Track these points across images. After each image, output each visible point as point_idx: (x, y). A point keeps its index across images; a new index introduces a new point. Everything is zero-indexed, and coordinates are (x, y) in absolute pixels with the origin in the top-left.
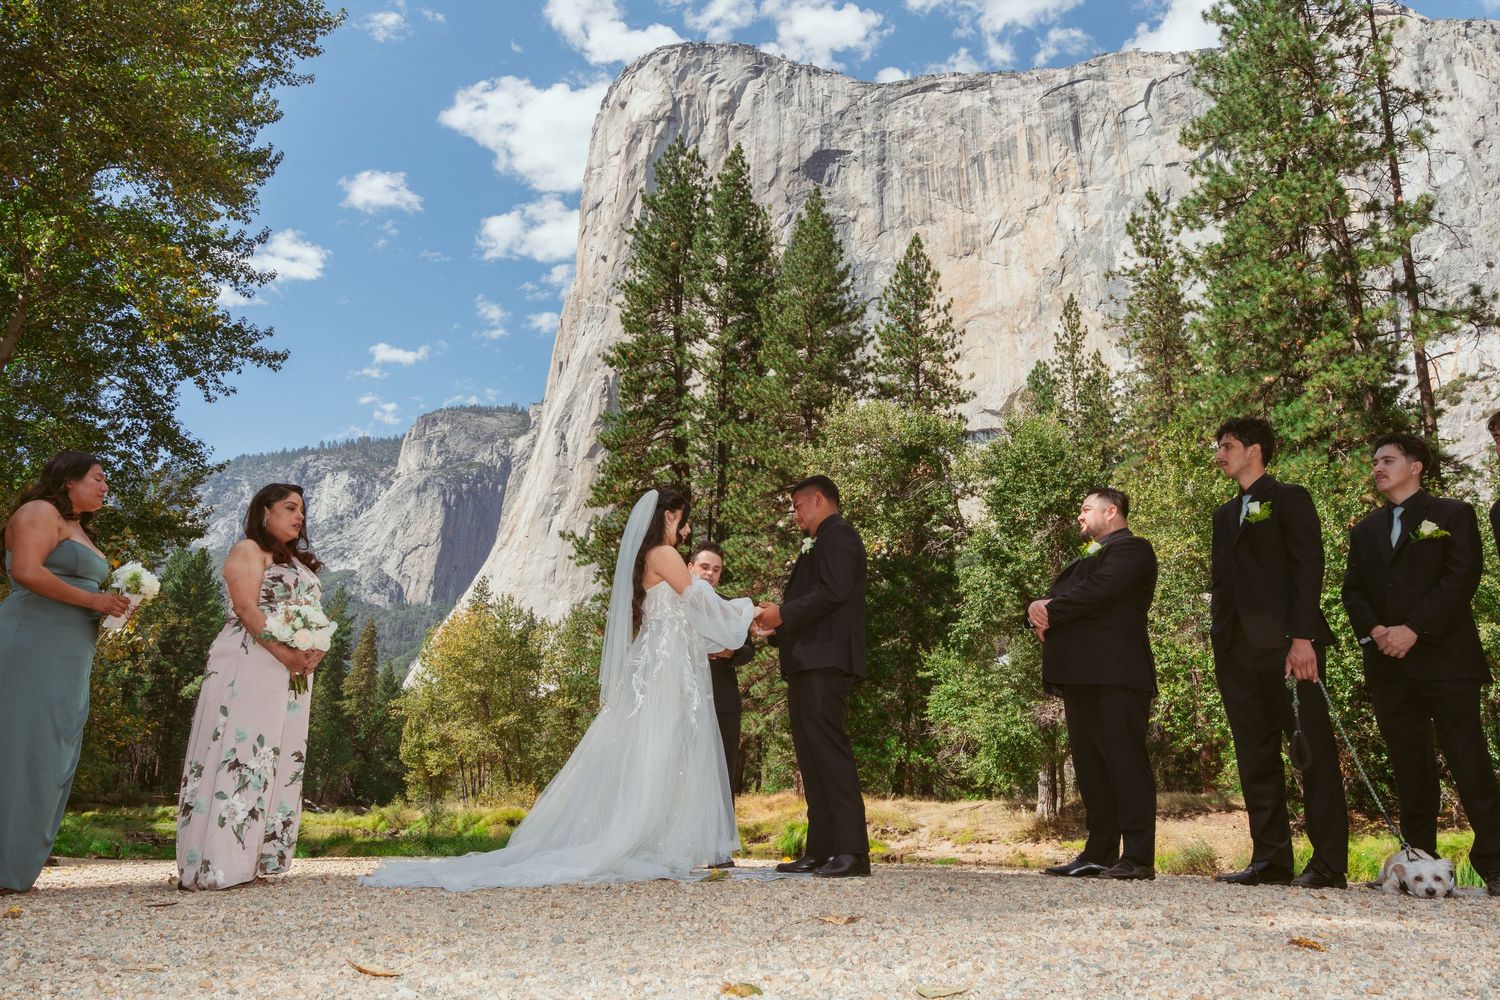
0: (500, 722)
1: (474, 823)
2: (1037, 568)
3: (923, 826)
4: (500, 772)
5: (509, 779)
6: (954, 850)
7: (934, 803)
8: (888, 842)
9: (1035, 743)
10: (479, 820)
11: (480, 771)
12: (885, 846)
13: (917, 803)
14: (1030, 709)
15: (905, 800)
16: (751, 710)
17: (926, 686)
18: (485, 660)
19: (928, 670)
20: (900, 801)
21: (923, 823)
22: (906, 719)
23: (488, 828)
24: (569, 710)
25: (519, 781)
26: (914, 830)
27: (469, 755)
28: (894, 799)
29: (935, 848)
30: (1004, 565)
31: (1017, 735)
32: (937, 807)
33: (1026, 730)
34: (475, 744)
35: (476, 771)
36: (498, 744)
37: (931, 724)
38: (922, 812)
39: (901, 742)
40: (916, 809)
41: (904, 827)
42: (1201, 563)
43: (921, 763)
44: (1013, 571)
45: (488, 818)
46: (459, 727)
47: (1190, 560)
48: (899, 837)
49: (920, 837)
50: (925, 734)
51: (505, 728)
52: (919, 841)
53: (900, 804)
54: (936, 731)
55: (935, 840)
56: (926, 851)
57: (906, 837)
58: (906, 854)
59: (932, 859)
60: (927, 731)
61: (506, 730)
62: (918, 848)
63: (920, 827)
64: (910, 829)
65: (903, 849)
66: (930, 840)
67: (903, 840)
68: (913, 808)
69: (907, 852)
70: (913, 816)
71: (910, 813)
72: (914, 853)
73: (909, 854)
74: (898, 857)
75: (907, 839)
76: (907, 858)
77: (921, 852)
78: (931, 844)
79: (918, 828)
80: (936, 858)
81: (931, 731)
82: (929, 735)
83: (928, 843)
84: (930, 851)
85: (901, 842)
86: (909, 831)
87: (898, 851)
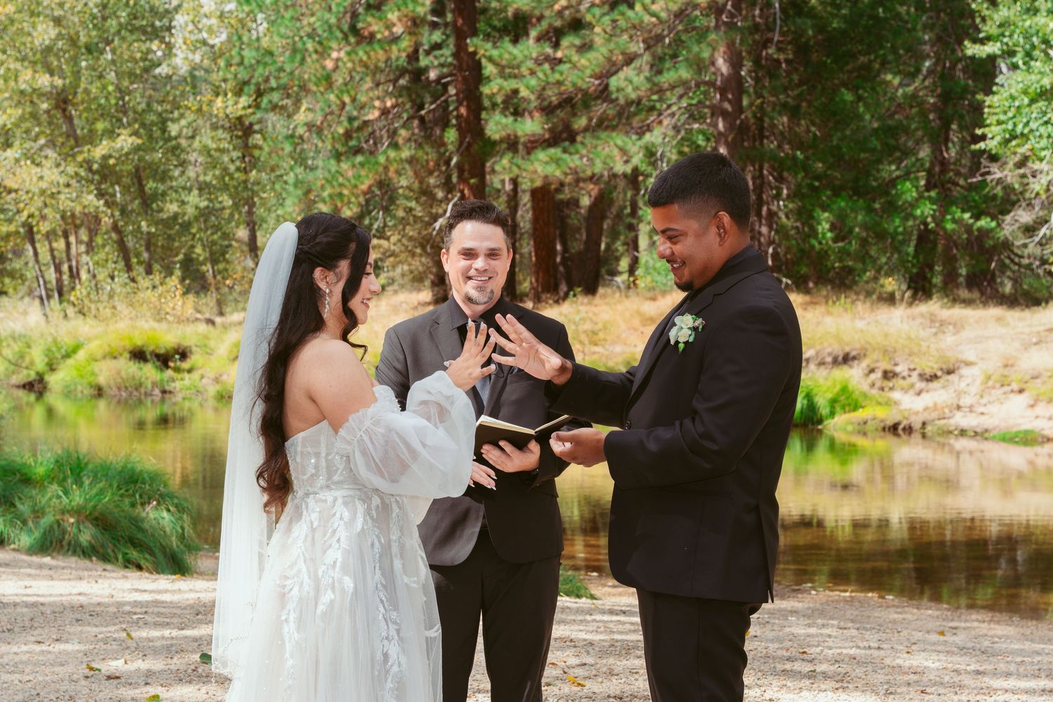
0: (99, 151)
1: (67, 356)
3: (968, 364)
4: (108, 252)
5: (129, 268)
6: (1030, 413)
7: (995, 311)
8: (896, 395)
10: (75, 350)
11: (68, 245)
12: (888, 403)
13: (958, 312)
15: (934, 307)
16: (614, 128)
17: (985, 73)
18: (58, 21)
19: (989, 38)
20: (924, 308)
21: (970, 356)
22: (939, 139)
23: (96, 367)
24: (240, 119)
25: (149, 271)
26: (950, 372)
27: (44, 217)
28: (910, 304)
29: (992, 409)
34: (53, 195)
35: (60, 245)
36: (101, 195)
37: (994, 158)
38: (967, 334)
39: (928, 187)
40: (958, 326)
41: (930, 366)
43: (969, 229)
45: (94, 347)
46: (17, 161)
48: (920, 385)
49: (963, 385)
50: (980, 178)
51: (112, 161)
52: (959, 394)
53: (922, 315)
54: (1002, 172)
55: (993, 391)
56: (973, 415)
57: (935, 385)
58: (933, 421)
59: (986, 431)
60: (983, 170)
61: (115, 165)
62: (959, 407)
63: (962, 365)
64: (942, 369)
65: (926, 409)
66: (983, 391)
67: (927, 391)
68: (950, 324)
69: (934, 415)
70: (949, 340)
71: (944, 332)
72: (949, 418)
73: (939, 419)
74: (917, 426)
75: (935, 390)
76: (935, 428)
77: (964, 416)
78: (984, 401)
79: (958, 368)
80: (994, 429)
81: (992, 169)
82: (989, 178)
83: (978, 397)
84: (982, 414)
85: (924, 395)
86: (939, 373)
87: (917, 413)
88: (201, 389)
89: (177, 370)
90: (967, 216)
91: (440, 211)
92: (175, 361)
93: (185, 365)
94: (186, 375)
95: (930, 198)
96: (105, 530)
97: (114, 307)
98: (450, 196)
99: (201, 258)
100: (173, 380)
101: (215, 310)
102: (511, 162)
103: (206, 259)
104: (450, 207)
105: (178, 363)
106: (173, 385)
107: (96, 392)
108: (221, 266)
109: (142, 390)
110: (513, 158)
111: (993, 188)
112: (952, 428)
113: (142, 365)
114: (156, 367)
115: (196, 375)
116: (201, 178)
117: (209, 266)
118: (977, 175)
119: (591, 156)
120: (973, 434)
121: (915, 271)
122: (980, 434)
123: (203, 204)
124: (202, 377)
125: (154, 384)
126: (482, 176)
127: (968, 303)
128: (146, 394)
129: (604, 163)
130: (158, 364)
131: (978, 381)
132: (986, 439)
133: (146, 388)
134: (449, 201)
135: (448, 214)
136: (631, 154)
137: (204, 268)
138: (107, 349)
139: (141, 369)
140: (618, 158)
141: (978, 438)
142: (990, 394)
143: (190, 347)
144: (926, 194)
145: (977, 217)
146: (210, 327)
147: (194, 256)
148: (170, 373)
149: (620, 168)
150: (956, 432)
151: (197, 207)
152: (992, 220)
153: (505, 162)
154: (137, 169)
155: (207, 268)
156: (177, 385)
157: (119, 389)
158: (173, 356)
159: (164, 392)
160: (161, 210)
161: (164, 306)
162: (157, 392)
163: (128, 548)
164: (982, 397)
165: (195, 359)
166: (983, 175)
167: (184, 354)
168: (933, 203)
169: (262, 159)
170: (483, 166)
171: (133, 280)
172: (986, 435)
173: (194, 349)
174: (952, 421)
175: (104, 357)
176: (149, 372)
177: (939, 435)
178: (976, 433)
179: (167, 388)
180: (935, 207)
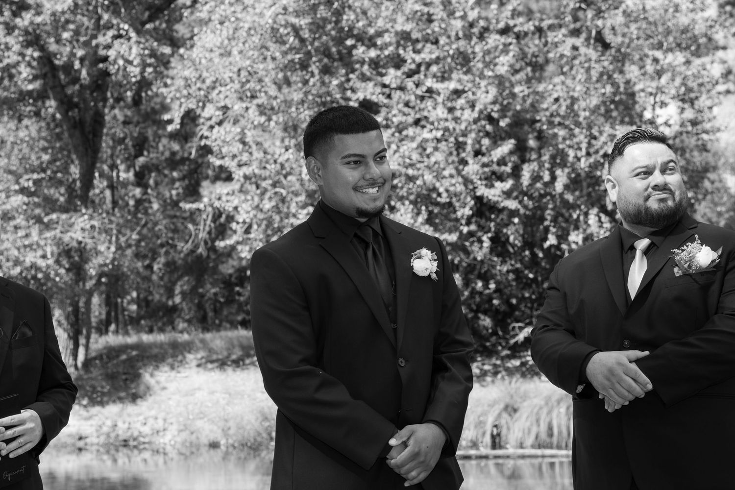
2: (67, 22)
9: (57, 275)
14: (48, 226)
30: (15, 14)
31: (34, 266)
33: (44, 257)
42: (296, 30)
44: (32, 23)
47: (285, 27)
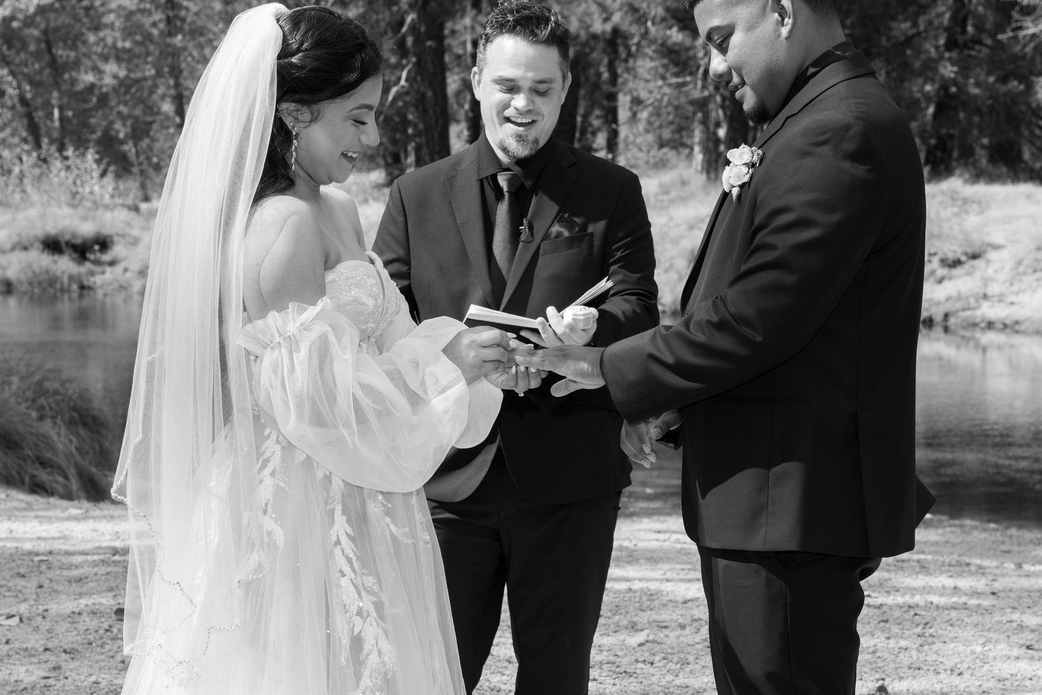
3: (996, 247)
5: (38, 146)
7: (1026, 188)
13: (982, 189)
21: (997, 237)
23: (4, 260)
26: (975, 257)
29: (1024, 298)
32: (1029, 197)
38: (995, 212)
40: (983, 205)
41: (953, 250)
45: (2, 237)
48: (942, 271)
49: (990, 271)
50: (1010, 34)
51: (15, 24)
52: (986, 282)
53: (942, 193)
54: (1036, 26)
55: (1024, 278)
56: (1002, 305)
57: (958, 271)
58: (957, 312)
59: (1017, 322)
60: (1014, 25)
61: (20, 29)
62: (985, 297)
63: (989, 249)
64: (966, 254)
65: (948, 299)
66: (1013, 278)
67: (950, 278)
68: (973, 202)
69: (958, 306)
70: (972, 220)
71: (967, 212)
72: (974, 309)
73: (964, 310)
74: (938, 317)
75: (958, 277)
76: (959, 321)
77: (992, 307)
78: (1015, 288)
79: (985, 252)
80: (1026, 320)
81: (1025, 24)
82: (1022, 34)
83: (1007, 284)
84: (1012, 303)
85: (945, 283)
86: (963, 258)
87: (938, 304)
88: (125, 284)
89: (97, 262)
90: (991, 79)
91: (393, 78)
92: (94, 252)
93: (106, 257)
94: (108, 269)
95: (950, 59)
96: (9, 448)
97: (24, 191)
98: (404, 62)
99: (121, 135)
100: (92, 274)
101: (140, 194)
102: (474, 19)
103: (126, 136)
104: (404, 75)
105: (98, 255)
106: (92, 279)
107: (4, 289)
108: (145, 143)
109: (58, 286)
110: (476, 16)
111: (1024, 46)
112: (978, 320)
113: (56, 257)
114: (73, 259)
115: (118, 269)
116: (120, 44)
117: (131, 143)
118: (1008, 30)
119: (566, 13)
120: (1001, 326)
121: (933, 142)
122: (1012, 327)
123: (122, 73)
124: (126, 270)
125: (71, 278)
126: (440, 38)
127: (992, 179)
128: (62, 290)
129: (581, 21)
130: (75, 255)
131: (1008, 266)
132: (1017, 332)
133: (62, 283)
134: (403, 67)
135: (403, 82)
136: (611, 10)
137: (126, 148)
138: (16, 239)
139: (55, 262)
140: (596, 16)
141: (1008, 331)
142: (1020, 281)
143: (111, 236)
144: (947, 55)
145: (1004, 79)
146: (133, 214)
147: (113, 133)
148: (88, 265)
149: (598, 27)
150: (983, 325)
151: (115, 77)
152: (1020, 82)
153: (467, 21)
154: (45, 32)
155: (129, 148)
156: (98, 279)
157: (30, 284)
158: (92, 247)
159: (82, 287)
160: (73, 82)
161: (80, 190)
162: (75, 287)
163: (37, 469)
164: (1012, 284)
165: (118, 250)
166: (1014, 30)
167: (104, 243)
168: (953, 65)
169: (189, 20)
170: (442, 26)
171: (45, 161)
172: (1017, 328)
173: (116, 239)
174: (978, 313)
175: (13, 248)
176: (65, 265)
177: (963, 328)
178: (1005, 326)
179: (86, 283)
180: (955, 69)
